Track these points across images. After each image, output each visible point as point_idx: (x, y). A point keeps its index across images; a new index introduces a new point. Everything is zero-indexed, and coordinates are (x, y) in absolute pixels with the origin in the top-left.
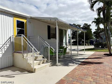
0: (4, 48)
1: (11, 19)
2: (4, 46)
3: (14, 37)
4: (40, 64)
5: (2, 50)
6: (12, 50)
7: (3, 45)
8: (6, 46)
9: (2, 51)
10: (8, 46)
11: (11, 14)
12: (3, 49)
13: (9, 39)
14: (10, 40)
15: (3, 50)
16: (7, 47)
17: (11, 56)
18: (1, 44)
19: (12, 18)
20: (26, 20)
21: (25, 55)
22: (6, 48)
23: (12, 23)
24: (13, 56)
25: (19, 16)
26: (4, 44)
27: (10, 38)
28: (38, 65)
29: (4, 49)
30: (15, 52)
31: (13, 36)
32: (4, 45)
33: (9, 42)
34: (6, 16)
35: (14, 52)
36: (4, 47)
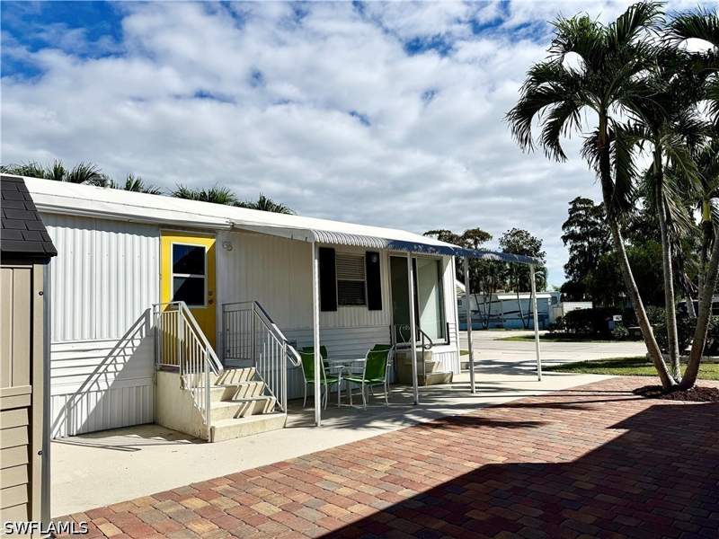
0: (122, 353)
1: (153, 242)
2: (122, 345)
3: (162, 311)
4: (241, 417)
5: (115, 359)
6: (153, 362)
7: (121, 342)
8: (130, 344)
9: (114, 362)
10: (137, 343)
11: (152, 225)
12: (118, 355)
13: (144, 320)
14: (147, 323)
15: (120, 360)
16: (135, 349)
17: (148, 382)
18: (114, 337)
19: (157, 238)
20: (212, 237)
21: (190, 378)
22: (129, 351)
23: (155, 258)
24: (156, 383)
25: (184, 228)
26: (125, 337)
27: (147, 314)
28: (235, 417)
29: (124, 356)
30: (163, 369)
31: (157, 307)
32: (125, 342)
33: (141, 329)
34: (135, 236)
35: (161, 370)
36: (123, 349)
